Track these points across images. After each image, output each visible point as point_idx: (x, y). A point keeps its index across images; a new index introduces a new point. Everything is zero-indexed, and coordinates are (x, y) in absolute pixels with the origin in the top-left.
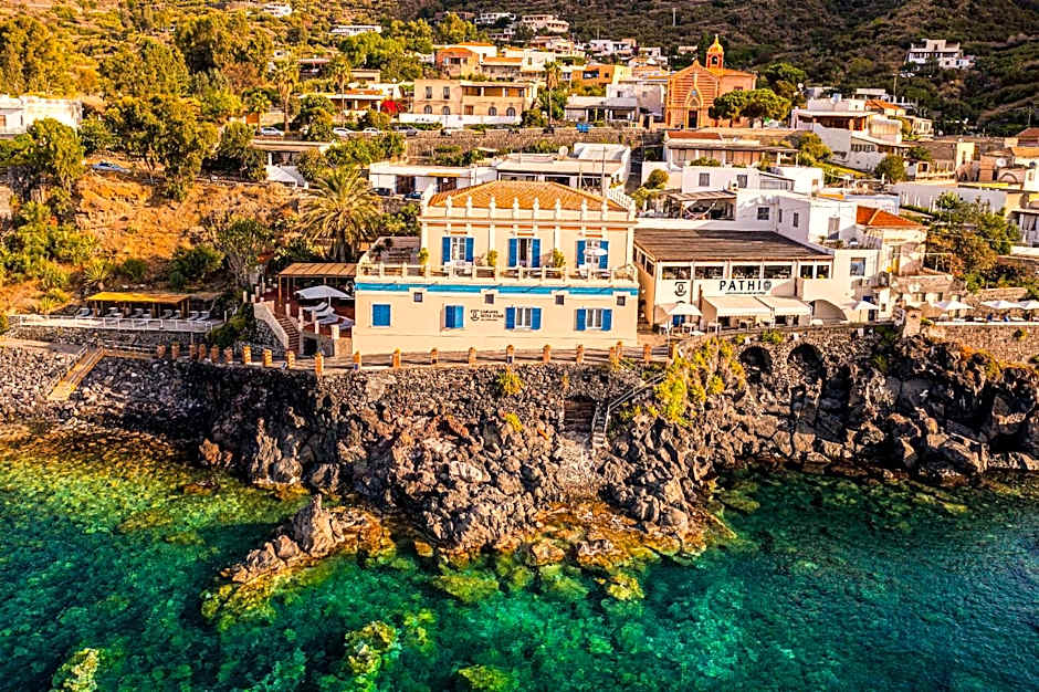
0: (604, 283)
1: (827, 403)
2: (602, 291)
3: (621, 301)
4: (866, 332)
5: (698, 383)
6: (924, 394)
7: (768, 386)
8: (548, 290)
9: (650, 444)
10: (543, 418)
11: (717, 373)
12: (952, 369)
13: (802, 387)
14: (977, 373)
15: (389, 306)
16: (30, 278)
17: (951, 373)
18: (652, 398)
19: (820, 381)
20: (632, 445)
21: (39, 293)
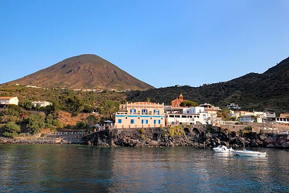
0: (159, 115)
1: (200, 138)
2: (158, 117)
3: (162, 118)
4: (206, 126)
5: (176, 132)
6: (217, 135)
7: (189, 135)
8: (149, 116)
9: (168, 140)
10: (149, 138)
11: (180, 132)
12: (221, 130)
13: (195, 135)
14: (226, 131)
15: (121, 120)
16: (49, 128)
17: (221, 131)
18: (168, 132)
19: (198, 134)
20: (164, 140)
21: (50, 130)
